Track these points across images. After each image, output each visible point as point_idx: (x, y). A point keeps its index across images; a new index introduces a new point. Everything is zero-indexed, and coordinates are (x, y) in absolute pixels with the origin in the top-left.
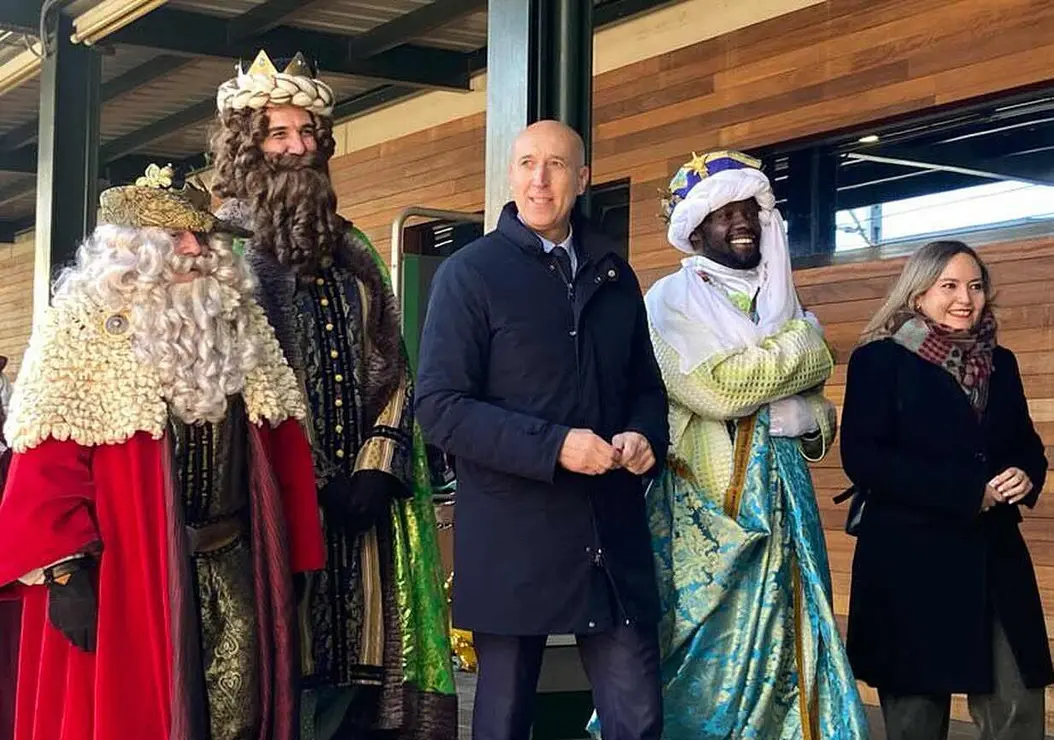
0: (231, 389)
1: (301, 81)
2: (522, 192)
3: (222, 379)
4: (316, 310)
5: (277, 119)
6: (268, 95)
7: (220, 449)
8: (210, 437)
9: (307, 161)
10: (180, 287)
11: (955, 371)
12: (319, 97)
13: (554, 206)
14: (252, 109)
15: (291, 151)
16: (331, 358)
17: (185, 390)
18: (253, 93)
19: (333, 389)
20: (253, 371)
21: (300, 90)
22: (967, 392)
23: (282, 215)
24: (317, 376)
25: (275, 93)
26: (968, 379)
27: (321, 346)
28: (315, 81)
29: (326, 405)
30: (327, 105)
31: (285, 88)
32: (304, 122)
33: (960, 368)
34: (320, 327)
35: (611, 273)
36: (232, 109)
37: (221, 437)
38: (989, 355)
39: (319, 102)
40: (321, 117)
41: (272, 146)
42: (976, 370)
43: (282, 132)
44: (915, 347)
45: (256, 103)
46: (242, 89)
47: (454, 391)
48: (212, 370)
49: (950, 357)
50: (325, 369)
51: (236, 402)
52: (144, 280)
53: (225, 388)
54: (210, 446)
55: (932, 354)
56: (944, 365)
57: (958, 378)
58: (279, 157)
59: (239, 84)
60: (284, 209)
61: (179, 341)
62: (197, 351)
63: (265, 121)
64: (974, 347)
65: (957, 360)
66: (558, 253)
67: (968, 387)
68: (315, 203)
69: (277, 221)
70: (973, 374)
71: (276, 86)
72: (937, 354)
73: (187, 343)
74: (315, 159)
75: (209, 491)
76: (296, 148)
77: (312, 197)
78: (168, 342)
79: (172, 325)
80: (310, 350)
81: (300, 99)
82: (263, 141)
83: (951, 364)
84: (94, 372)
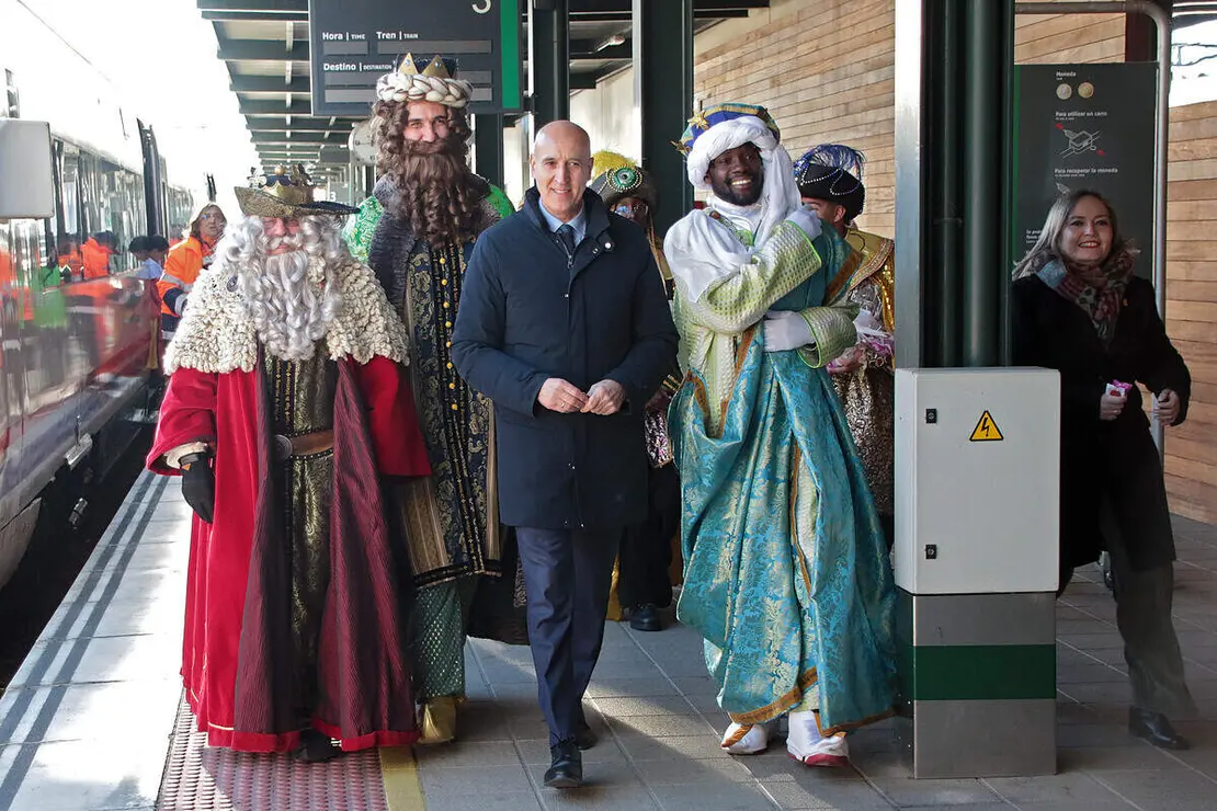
0: (315, 336)
1: (434, 82)
2: (545, 184)
3: (307, 329)
4: (433, 268)
5: (415, 112)
6: (407, 92)
7: (301, 379)
8: (293, 372)
9: (436, 148)
10: (270, 259)
11: (1087, 307)
12: (449, 93)
13: (572, 195)
14: (396, 102)
15: (424, 139)
16: (443, 308)
17: (276, 336)
18: (397, 89)
19: (445, 334)
20: (332, 321)
21: (432, 89)
22: (1097, 326)
23: (416, 193)
24: (430, 323)
25: (412, 91)
26: (1098, 315)
27: (435, 297)
28: (447, 80)
29: (439, 345)
30: (458, 100)
31: (419, 87)
32: (436, 115)
33: (1091, 305)
34: (435, 282)
35: (608, 245)
36: (383, 101)
37: (302, 371)
38: (1119, 293)
39: (449, 98)
40: (453, 109)
41: (411, 134)
42: (1106, 307)
43: (418, 122)
44: (1052, 285)
45: (399, 97)
46: (390, 85)
47: (472, 342)
48: (298, 323)
49: (1083, 295)
50: (437, 317)
51: (321, 345)
52: (244, 255)
53: (311, 335)
54: (292, 377)
55: (1068, 292)
56: (1078, 302)
57: (1091, 314)
58: (415, 143)
59: (389, 81)
60: (419, 188)
61: (271, 301)
62: (286, 310)
63: (406, 114)
64: (1106, 283)
65: (1090, 298)
66: (565, 230)
67: (1098, 322)
68: (444, 185)
69: (413, 198)
70: (1103, 310)
71: (413, 85)
72: (1071, 292)
73: (276, 302)
74: (445, 147)
75: (291, 410)
76: (428, 137)
77: (441, 180)
78: (262, 301)
79: (264, 290)
80: (425, 302)
81: (432, 96)
82: (404, 129)
83: (1083, 301)
84: (213, 319)
